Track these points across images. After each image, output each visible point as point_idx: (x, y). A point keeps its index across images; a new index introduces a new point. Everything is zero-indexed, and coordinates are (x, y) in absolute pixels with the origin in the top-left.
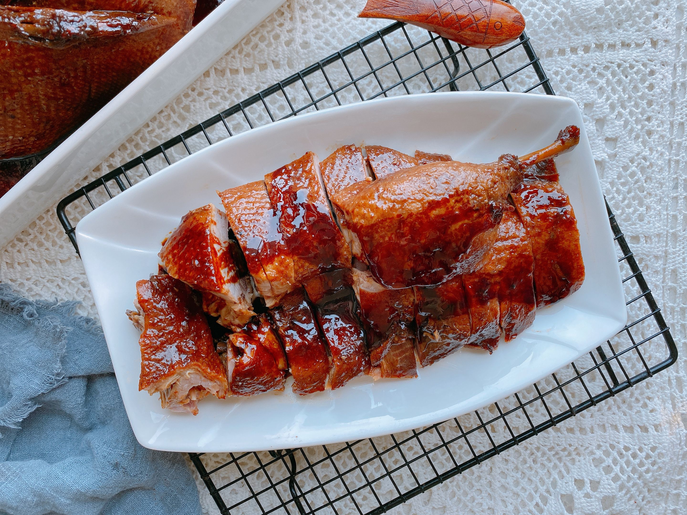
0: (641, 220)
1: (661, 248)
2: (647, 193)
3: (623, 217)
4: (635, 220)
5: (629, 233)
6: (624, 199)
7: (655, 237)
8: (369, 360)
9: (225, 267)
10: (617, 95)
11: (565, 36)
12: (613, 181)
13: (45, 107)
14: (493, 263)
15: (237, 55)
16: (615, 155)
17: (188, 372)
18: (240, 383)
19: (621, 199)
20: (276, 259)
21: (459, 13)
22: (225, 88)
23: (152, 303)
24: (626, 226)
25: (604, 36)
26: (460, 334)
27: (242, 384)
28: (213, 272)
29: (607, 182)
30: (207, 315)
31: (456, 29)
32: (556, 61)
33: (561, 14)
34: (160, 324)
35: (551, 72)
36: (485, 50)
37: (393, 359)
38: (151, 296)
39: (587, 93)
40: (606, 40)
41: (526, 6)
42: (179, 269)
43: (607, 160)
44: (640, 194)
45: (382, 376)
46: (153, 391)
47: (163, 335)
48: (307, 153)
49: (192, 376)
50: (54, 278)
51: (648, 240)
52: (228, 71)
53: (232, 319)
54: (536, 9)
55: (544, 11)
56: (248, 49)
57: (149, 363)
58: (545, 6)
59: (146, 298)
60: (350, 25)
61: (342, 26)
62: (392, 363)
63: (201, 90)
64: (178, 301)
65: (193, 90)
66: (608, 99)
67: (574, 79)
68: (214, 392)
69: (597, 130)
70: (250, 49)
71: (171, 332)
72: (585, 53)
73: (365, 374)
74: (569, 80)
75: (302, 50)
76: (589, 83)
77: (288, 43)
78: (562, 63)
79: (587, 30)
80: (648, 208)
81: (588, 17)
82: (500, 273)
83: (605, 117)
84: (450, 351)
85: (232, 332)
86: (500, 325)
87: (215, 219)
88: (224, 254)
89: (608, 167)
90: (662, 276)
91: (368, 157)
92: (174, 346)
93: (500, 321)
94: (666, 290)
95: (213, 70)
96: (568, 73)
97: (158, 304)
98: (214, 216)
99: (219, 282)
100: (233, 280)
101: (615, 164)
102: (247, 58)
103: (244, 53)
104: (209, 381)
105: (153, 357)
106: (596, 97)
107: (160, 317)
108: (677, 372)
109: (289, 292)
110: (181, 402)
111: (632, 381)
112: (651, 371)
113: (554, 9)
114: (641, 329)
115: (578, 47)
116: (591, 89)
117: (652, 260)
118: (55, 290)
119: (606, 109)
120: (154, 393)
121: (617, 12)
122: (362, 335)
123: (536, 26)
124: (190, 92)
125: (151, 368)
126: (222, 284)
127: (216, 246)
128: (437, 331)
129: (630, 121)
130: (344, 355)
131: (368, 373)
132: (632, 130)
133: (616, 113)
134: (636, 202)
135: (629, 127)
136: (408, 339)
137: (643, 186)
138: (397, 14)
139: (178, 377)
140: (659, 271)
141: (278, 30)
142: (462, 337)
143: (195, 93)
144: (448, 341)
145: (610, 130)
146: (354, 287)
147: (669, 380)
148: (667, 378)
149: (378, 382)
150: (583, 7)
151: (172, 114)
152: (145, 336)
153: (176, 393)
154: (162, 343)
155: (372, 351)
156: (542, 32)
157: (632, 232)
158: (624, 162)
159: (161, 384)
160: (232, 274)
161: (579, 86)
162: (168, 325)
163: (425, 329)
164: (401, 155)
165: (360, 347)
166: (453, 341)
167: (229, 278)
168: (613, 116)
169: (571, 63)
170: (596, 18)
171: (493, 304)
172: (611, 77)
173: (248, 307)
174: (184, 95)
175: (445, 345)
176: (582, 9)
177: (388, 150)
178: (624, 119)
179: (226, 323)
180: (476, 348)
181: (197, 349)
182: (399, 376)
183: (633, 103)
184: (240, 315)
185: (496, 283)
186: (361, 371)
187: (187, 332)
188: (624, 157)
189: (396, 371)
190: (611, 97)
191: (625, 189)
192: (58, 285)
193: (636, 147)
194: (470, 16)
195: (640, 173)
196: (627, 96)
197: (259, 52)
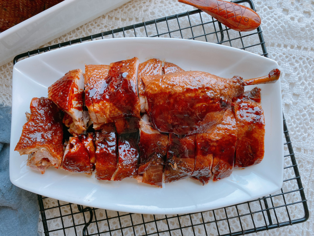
0: (304, 140)
1: (312, 158)
2: (310, 127)
3: (294, 136)
4: (301, 139)
5: (296, 146)
6: (297, 127)
7: (310, 151)
8: (138, 170)
9: (76, 100)
10: (304, 73)
11: (282, 38)
12: (293, 116)
13: (21, 9)
14: (214, 134)
15: (120, 11)
16: (297, 103)
17: (43, 148)
18: (67, 163)
19: (295, 126)
20: (101, 102)
21: (228, 10)
22: (110, 25)
23: (36, 109)
24: (295, 141)
25: (302, 43)
26: (188, 169)
27: (68, 164)
28: (68, 99)
29: (289, 116)
30: (64, 125)
31: (225, 17)
32: (275, 49)
33: (282, 27)
34: (36, 120)
35: (271, 54)
36: (238, 32)
37: (151, 174)
38: (37, 106)
39: (288, 68)
40: (303, 45)
41: (265, 19)
42: (53, 95)
43: (292, 104)
44: (306, 126)
45: (143, 181)
46: (22, 153)
47: (36, 127)
48: (134, 57)
49: (44, 151)
50: (6, 94)
51: (306, 152)
52: (114, 18)
53: (74, 130)
54: (270, 21)
55: (274, 23)
56: (126, 10)
57: (24, 138)
58: (275, 21)
59: (34, 106)
60: (177, 9)
61: (173, 9)
62: (149, 176)
63: (99, 24)
64: (50, 112)
65: (96, 23)
66: (298, 74)
67: (283, 60)
68: (53, 164)
69: (290, 89)
70: (127, 10)
71: (41, 126)
72: (291, 49)
73: (134, 177)
74: (280, 60)
75: (150, 15)
76: (290, 64)
77: (145, 11)
78: (278, 51)
79: (295, 38)
80: (309, 135)
81: (296, 31)
82: (217, 141)
83: (295, 83)
84: (181, 177)
85: (72, 136)
86: (212, 170)
87: (79, 77)
88: (78, 94)
89: (292, 108)
90: (310, 173)
91: (164, 66)
92: (41, 133)
93: (212, 168)
94: (311, 181)
95: (108, 16)
96: (280, 56)
97: (39, 110)
98: (80, 75)
99: (69, 106)
100: (79, 109)
101: (295, 108)
102: (124, 14)
103: (124, 11)
104: (52, 157)
105: (27, 136)
106: (292, 71)
107: (38, 117)
108: (308, 229)
109: (105, 123)
110: (36, 164)
111: (280, 224)
112: (292, 222)
113: (279, 23)
114: (292, 199)
115: (288, 45)
116: (291, 67)
117: (306, 163)
118: (5, 99)
119: (297, 79)
120: (22, 154)
121: (312, 32)
122: (138, 157)
123: (268, 29)
124: (94, 23)
125: (24, 141)
126: (71, 107)
127: (75, 89)
128: (176, 163)
129: (308, 88)
130: (125, 163)
131: (135, 178)
132: (308, 93)
133: (301, 82)
134: (303, 130)
135: (307, 91)
136: (160, 164)
137: (308, 123)
138: (198, 4)
139: (37, 150)
140: (309, 170)
141: (142, 4)
142: (189, 170)
143: (96, 25)
144: (181, 171)
145: (296, 90)
146: (139, 129)
147: (303, 232)
148: (301, 231)
149: (140, 184)
150: (294, 26)
151: (83, 32)
152: (27, 124)
153: (34, 158)
154: (35, 130)
155: (140, 165)
156: (271, 33)
157: (297, 145)
158: (301, 108)
159: (26, 150)
160: (79, 105)
161: (284, 64)
162: (41, 122)
163: (170, 161)
164: (181, 69)
165: (135, 162)
166: (183, 171)
167: (76, 106)
168: (299, 83)
169: (282, 52)
170: (300, 33)
171: (209, 157)
172: (302, 64)
173: (83, 125)
174: (91, 24)
175: (179, 173)
176: (293, 26)
177: (175, 66)
178: (305, 86)
179: (71, 132)
180: (196, 180)
181: (52, 139)
182: (152, 184)
183: (311, 79)
184: (78, 128)
185: (213, 146)
186: (132, 175)
187: (50, 129)
188: (301, 105)
189: (151, 180)
190: (300, 73)
191: (298, 122)
192: (7, 98)
193: (308, 102)
194: (233, 12)
195: (308, 115)
196: (309, 75)
197: (131, 12)
